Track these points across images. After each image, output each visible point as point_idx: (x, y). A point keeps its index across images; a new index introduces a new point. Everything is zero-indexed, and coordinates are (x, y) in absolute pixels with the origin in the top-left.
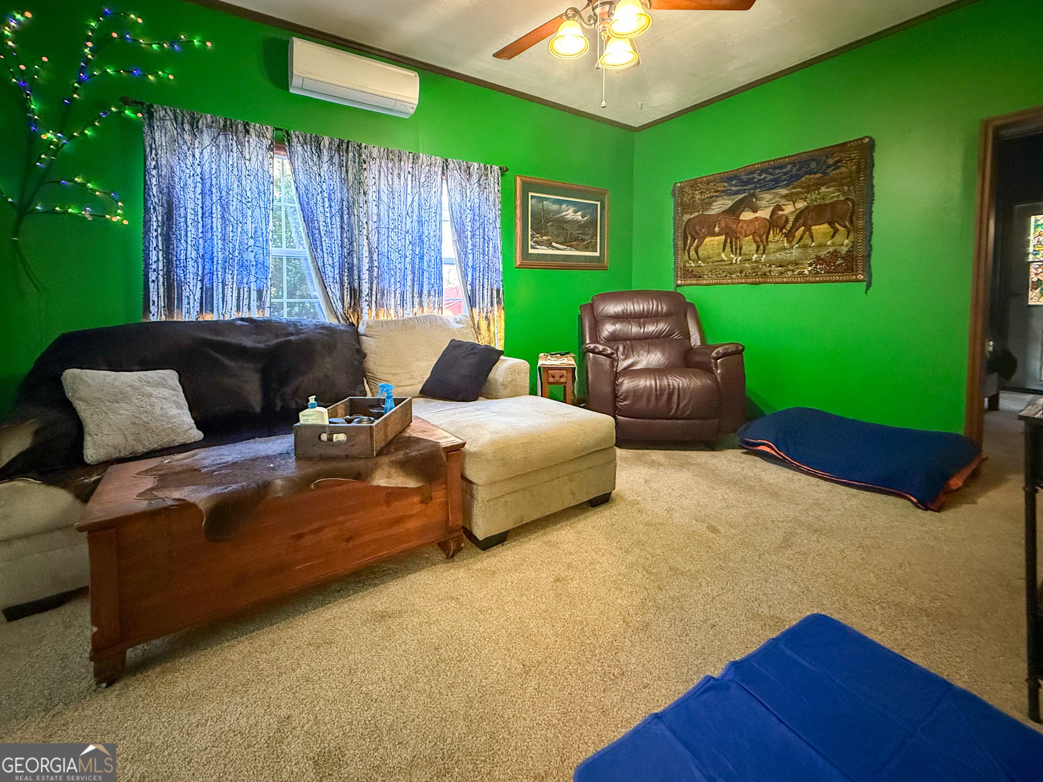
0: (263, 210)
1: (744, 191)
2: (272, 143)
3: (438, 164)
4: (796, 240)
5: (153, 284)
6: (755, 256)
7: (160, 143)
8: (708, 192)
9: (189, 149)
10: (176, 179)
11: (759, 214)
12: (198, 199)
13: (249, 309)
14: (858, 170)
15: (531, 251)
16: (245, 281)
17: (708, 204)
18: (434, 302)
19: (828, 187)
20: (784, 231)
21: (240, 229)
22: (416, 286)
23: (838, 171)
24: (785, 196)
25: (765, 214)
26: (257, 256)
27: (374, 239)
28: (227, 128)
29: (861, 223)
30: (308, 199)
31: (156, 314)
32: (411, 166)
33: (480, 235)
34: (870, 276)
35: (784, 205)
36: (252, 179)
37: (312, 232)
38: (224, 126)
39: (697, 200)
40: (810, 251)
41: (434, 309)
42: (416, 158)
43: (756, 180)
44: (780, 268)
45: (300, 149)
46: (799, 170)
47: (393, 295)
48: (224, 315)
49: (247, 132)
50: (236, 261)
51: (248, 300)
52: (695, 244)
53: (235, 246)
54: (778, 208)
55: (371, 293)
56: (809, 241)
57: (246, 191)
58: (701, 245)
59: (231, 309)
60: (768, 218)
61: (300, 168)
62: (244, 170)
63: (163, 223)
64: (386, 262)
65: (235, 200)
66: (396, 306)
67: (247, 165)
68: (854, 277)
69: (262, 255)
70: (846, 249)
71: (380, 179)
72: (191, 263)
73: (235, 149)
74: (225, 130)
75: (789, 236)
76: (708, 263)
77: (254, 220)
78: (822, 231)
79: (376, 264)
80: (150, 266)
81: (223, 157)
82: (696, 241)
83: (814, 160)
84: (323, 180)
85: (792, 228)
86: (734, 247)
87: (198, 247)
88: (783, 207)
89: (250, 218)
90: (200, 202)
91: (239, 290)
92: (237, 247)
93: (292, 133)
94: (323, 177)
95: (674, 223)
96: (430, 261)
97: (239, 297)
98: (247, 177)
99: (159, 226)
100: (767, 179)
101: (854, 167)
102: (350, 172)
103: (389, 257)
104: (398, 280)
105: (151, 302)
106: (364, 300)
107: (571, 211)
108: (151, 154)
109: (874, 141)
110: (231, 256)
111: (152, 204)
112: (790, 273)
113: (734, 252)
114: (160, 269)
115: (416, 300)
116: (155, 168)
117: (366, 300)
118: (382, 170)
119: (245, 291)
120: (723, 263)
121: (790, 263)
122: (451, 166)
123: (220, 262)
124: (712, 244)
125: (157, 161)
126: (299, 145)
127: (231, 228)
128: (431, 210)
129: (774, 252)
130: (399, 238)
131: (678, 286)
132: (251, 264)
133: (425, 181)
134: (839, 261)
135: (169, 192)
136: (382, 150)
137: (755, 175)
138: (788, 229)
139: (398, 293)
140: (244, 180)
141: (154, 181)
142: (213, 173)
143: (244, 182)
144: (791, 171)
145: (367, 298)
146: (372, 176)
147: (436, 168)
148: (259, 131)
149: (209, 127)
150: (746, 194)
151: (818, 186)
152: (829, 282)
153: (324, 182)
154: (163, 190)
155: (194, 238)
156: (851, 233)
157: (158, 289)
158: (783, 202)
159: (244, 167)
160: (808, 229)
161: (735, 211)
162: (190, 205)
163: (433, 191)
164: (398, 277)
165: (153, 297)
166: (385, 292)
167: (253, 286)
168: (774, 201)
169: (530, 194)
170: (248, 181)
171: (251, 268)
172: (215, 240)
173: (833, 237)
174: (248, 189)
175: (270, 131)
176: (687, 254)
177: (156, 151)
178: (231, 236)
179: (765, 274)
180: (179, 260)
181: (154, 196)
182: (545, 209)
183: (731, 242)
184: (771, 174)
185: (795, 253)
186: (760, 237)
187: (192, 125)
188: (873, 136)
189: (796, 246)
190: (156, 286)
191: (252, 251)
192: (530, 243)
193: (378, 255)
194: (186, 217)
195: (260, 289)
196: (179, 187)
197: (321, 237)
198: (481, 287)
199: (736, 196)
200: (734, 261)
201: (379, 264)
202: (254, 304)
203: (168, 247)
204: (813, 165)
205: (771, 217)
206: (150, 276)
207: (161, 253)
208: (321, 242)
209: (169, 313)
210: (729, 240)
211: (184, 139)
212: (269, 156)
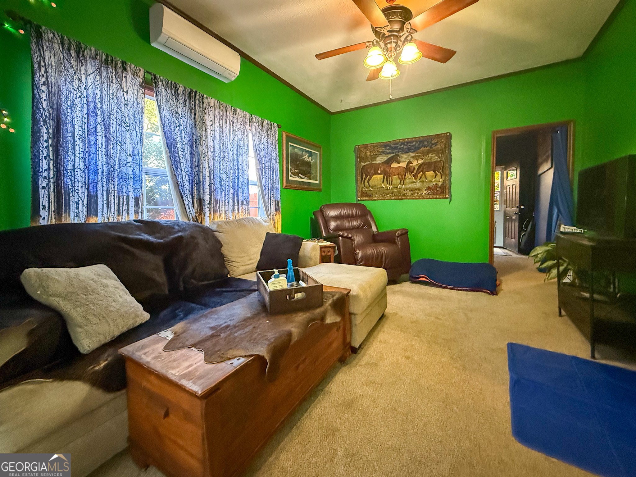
0: (138, 134)
1: (393, 153)
2: (143, 82)
3: (247, 118)
4: (419, 178)
5: (43, 190)
6: (399, 185)
7: (50, 63)
8: (374, 152)
9: (75, 73)
10: (63, 98)
11: (401, 165)
12: (85, 118)
13: (128, 213)
14: (445, 147)
15: (290, 178)
16: (124, 190)
17: (374, 158)
18: (246, 208)
19: (432, 154)
20: (413, 173)
21: (119, 148)
22: (236, 198)
23: (436, 147)
24: (413, 157)
25: (404, 165)
26: (134, 171)
27: (211, 164)
28: (108, 62)
29: (447, 172)
30: (171, 130)
31: (46, 218)
32: (232, 116)
33: (268, 167)
34: (451, 196)
35: (413, 161)
36: (129, 108)
37: (174, 155)
38: (105, 60)
39: (368, 156)
40: (425, 184)
41: (245, 213)
42: (235, 112)
43: (398, 148)
44: (412, 192)
45: (164, 91)
46: (419, 145)
47: (224, 204)
48: (108, 219)
49: (125, 69)
50: (116, 174)
51: (127, 206)
52: (367, 179)
53: (115, 161)
54: (410, 162)
55: (211, 202)
56: (424, 179)
57: (125, 117)
58: (371, 179)
59: (114, 213)
60: (405, 167)
61: (164, 105)
62: (123, 100)
63: (54, 136)
64: (218, 181)
65: (115, 123)
66: (225, 212)
67: (125, 96)
68: (445, 196)
69: (138, 170)
70: (441, 183)
71: (214, 122)
72: (79, 173)
73: (114, 81)
74: (107, 64)
75: (415, 176)
76: (375, 189)
77: (131, 141)
78: (430, 175)
79: (212, 182)
80: (41, 174)
81: (105, 85)
82: (368, 177)
83: (426, 141)
84: (180, 117)
85: (416, 172)
86: (388, 181)
87: (85, 160)
88: (412, 162)
89: (129, 140)
90: (86, 121)
91: (119, 197)
92: (117, 162)
93: (158, 77)
94: (181, 115)
95: (356, 167)
96: (243, 181)
97: (119, 203)
98: (126, 106)
99: (50, 138)
100: (404, 148)
101: (444, 146)
102: (197, 114)
103: (221, 177)
104: (226, 193)
105: (41, 207)
106: (206, 207)
107: (307, 156)
108: (40, 71)
109: (451, 135)
110: (112, 169)
111: (42, 116)
112: (416, 194)
113: (388, 184)
114: (51, 177)
115: (236, 207)
116: (44, 84)
117: (208, 207)
118: (215, 116)
119: (125, 198)
120: (383, 189)
121: (416, 189)
122: (254, 120)
123: (104, 173)
124: (377, 179)
125: (47, 78)
126: (163, 87)
127: (112, 146)
128: (244, 147)
129: (408, 184)
130: (227, 165)
131: (359, 201)
132: (130, 177)
133: (240, 127)
134: (438, 189)
135: (58, 108)
136: (216, 102)
137: (398, 145)
138: (415, 173)
139: (227, 202)
140: (123, 108)
141: (44, 96)
142: (97, 98)
143: (123, 110)
144: (415, 145)
145: (209, 205)
146: (210, 119)
147: (246, 120)
148: (134, 70)
149: (94, 58)
150: (394, 154)
151: (428, 153)
152: (434, 198)
153: (181, 118)
154: (53, 105)
155: (82, 151)
156: (443, 176)
157: (49, 195)
158: (412, 159)
159: (123, 97)
160: (424, 173)
161: (389, 162)
162: (78, 122)
163: (245, 135)
164: (226, 191)
165: (44, 201)
166: (218, 201)
167: (131, 195)
168: (408, 159)
169: (290, 144)
170: (126, 109)
171: (130, 180)
172: (100, 155)
173: (435, 177)
174: (126, 116)
175: (142, 72)
176: (363, 184)
177: (46, 69)
178: (112, 153)
179: (404, 194)
180: (67, 170)
181: (44, 109)
182: (296, 153)
183: (387, 178)
184: (406, 145)
185: (418, 185)
186: (402, 176)
187: (78, 53)
188: (451, 133)
189: (419, 181)
190: (46, 192)
191: (130, 167)
192: (289, 173)
193: (214, 175)
194: (73, 133)
195: (137, 197)
196: (66, 105)
197: (180, 160)
198: (270, 199)
199: (389, 155)
200: (389, 188)
201: (214, 182)
202: (132, 209)
203: (57, 158)
204: (426, 143)
205: (406, 166)
206: (40, 183)
207: (52, 162)
208: (180, 163)
209: (58, 218)
210: (386, 177)
211: (71, 63)
212: (141, 92)
